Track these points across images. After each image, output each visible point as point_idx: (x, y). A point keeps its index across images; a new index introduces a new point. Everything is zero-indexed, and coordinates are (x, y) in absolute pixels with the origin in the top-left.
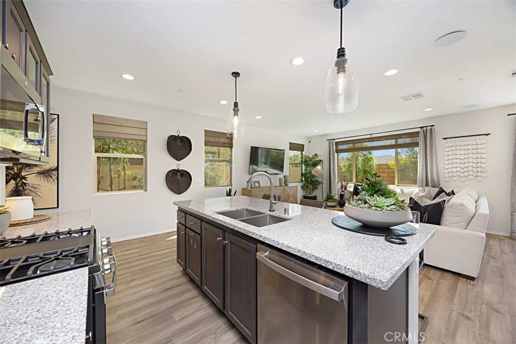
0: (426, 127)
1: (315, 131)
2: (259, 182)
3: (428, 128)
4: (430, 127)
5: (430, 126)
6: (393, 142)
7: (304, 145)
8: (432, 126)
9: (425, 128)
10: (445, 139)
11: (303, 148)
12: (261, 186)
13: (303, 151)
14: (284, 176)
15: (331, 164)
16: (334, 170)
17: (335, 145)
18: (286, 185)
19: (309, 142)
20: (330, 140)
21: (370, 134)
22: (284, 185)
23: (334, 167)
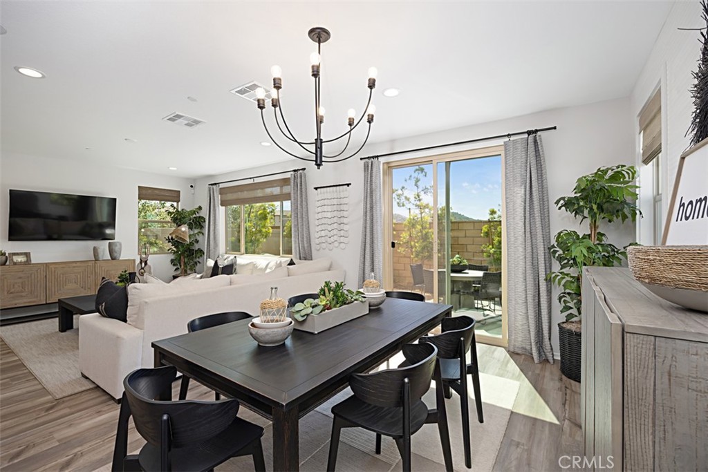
2: (27, 255)
4: (301, 171)
5: (302, 169)
6: (277, 190)
7: (180, 191)
9: (297, 173)
10: (316, 189)
11: (179, 197)
12: (33, 262)
13: (178, 202)
14: (110, 243)
15: (211, 223)
16: (214, 233)
17: (220, 194)
18: (113, 258)
19: (192, 186)
20: (212, 185)
21: (250, 178)
22: (110, 258)
23: (215, 228)
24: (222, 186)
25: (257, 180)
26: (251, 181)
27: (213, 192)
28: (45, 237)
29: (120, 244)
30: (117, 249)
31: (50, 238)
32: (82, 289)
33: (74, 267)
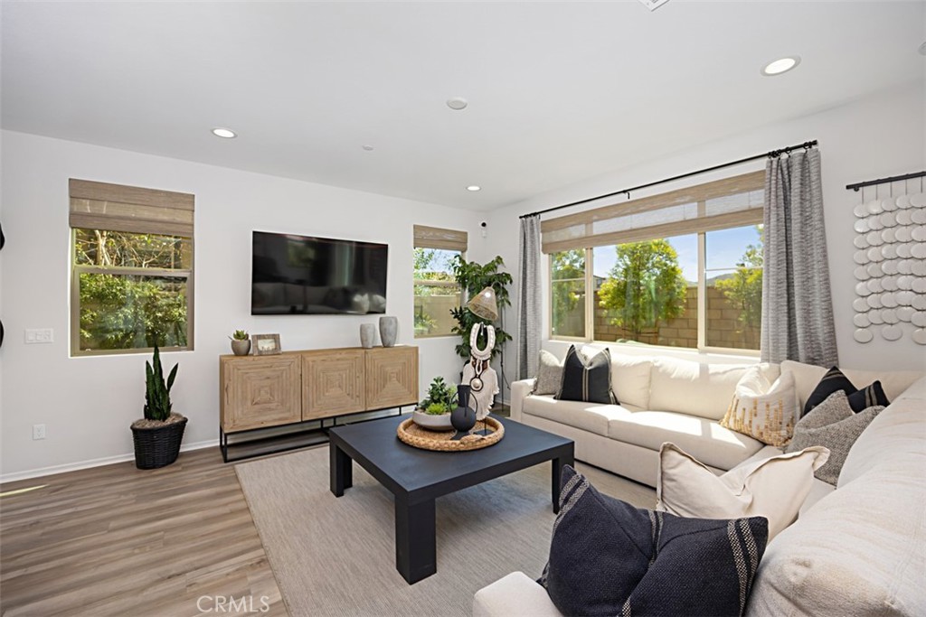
0: (787, 150)
1: (471, 188)
2: (275, 338)
3: (794, 152)
4: (803, 151)
5: (804, 146)
6: (690, 211)
7: (466, 233)
8: (810, 144)
9: (784, 156)
10: (856, 187)
11: (465, 242)
12: (284, 349)
13: (464, 251)
14: (381, 319)
15: (528, 284)
16: (535, 302)
17: (542, 232)
18: (386, 345)
19: (484, 225)
20: (526, 216)
21: (624, 192)
22: (381, 344)
23: (535, 292)
24: (544, 217)
25: (635, 195)
26: (623, 198)
27: (532, 230)
28: (288, 309)
29: (396, 322)
30: (391, 328)
31: (294, 311)
32: (349, 398)
33: (338, 360)
